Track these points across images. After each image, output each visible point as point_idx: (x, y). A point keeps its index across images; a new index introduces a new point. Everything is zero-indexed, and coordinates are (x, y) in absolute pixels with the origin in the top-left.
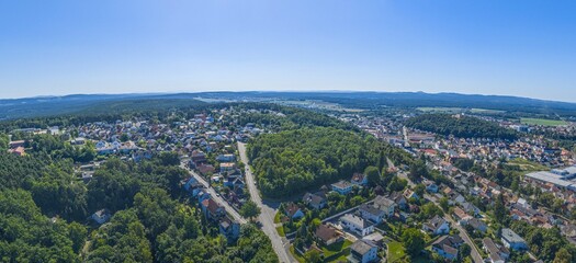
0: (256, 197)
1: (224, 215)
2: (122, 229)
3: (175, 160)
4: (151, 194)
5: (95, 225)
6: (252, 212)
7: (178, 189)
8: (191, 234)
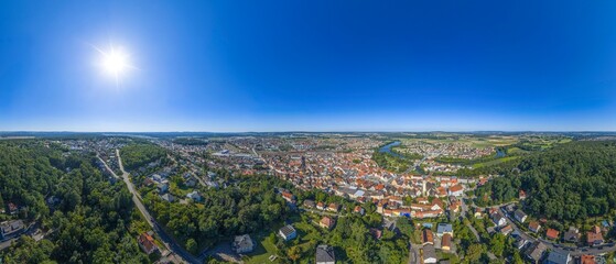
0: (122, 168)
1: (110, 174)
2: (75, 175)
3: (95, 154)
4: (86, 165)
5: (66, 172)
6: (120, 174)
7: (95, 164)
8: (98, 180)
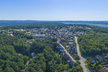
0: (79, 54)
1: (69, 58)
2: (39, 59)
3: (56, 40)
4: (48, 49)
5: (31, 57)
6: (77, 58)
7: (56, 49)
8: (58, 63)
